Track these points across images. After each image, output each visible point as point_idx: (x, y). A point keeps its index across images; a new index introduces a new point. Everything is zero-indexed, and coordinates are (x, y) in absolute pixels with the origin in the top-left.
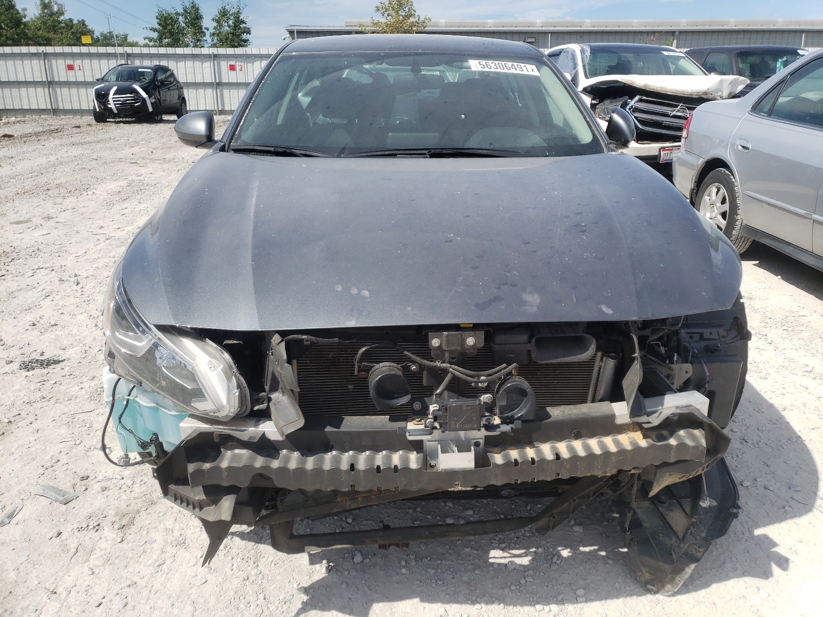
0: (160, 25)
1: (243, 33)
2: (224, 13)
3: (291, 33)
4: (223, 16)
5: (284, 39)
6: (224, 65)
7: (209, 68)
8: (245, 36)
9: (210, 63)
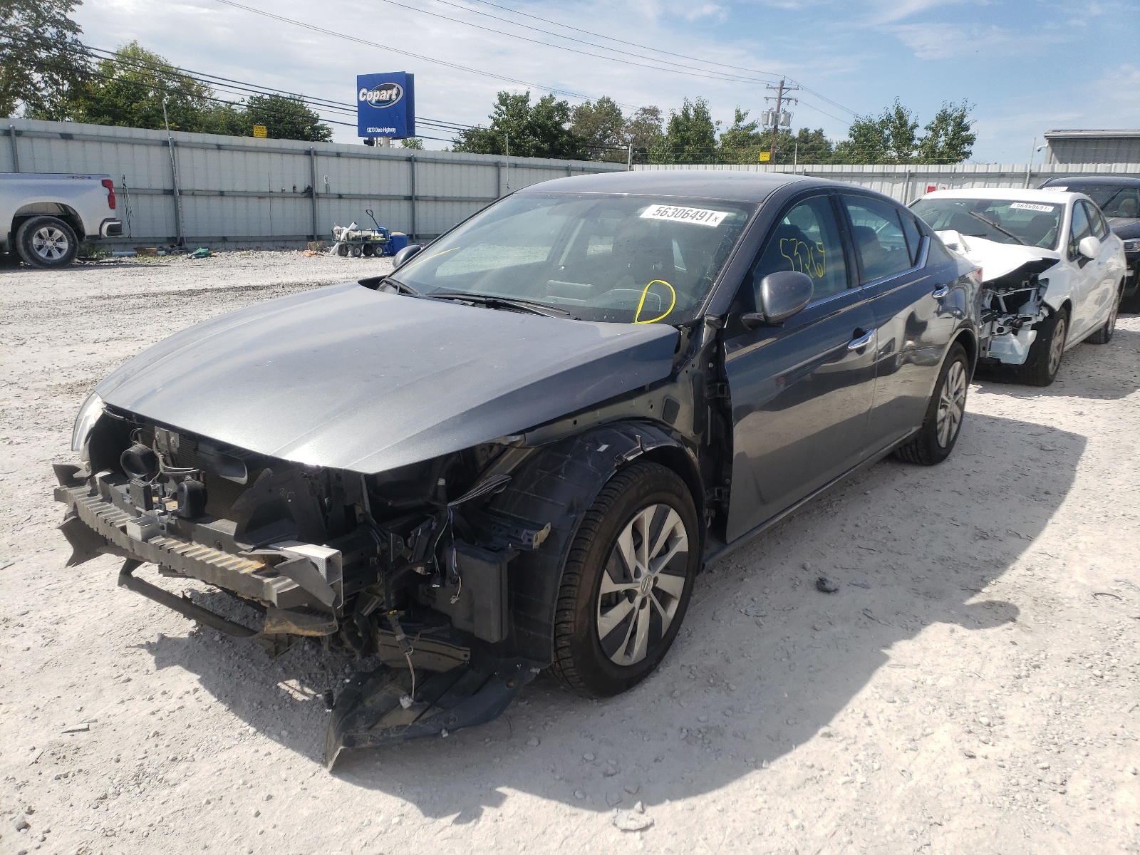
0: (851, 136)
1: (963, 144)
2: (943, 119)
3: (1054, 141)
4: (941, 122)
5: (1039, 151)
6: (921, 186)
7: (901, 191)
8: (967, 148)
9: (903, 184)
